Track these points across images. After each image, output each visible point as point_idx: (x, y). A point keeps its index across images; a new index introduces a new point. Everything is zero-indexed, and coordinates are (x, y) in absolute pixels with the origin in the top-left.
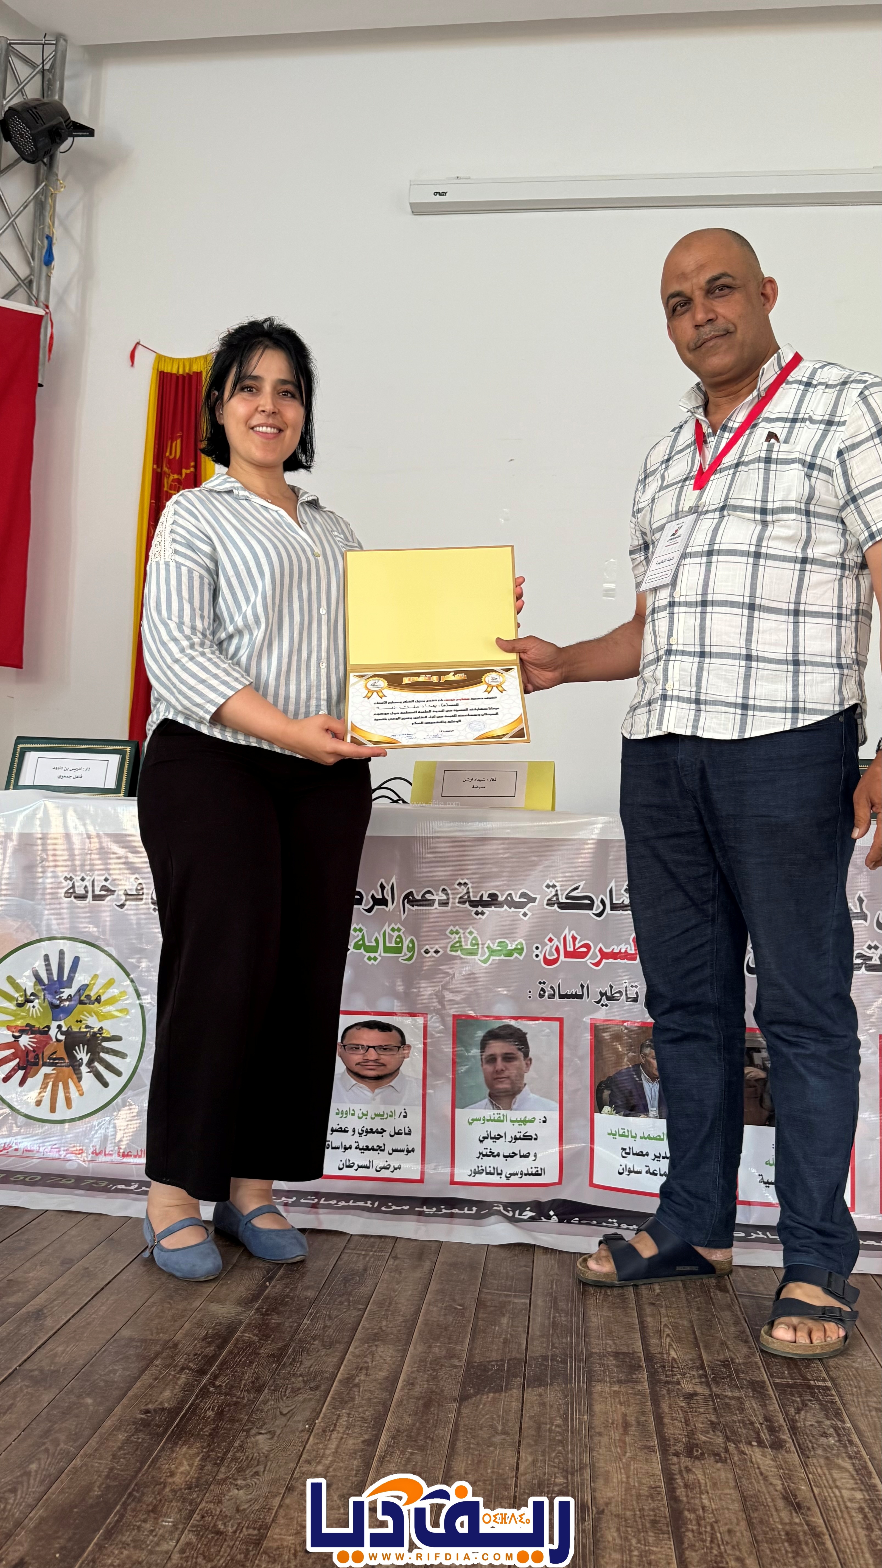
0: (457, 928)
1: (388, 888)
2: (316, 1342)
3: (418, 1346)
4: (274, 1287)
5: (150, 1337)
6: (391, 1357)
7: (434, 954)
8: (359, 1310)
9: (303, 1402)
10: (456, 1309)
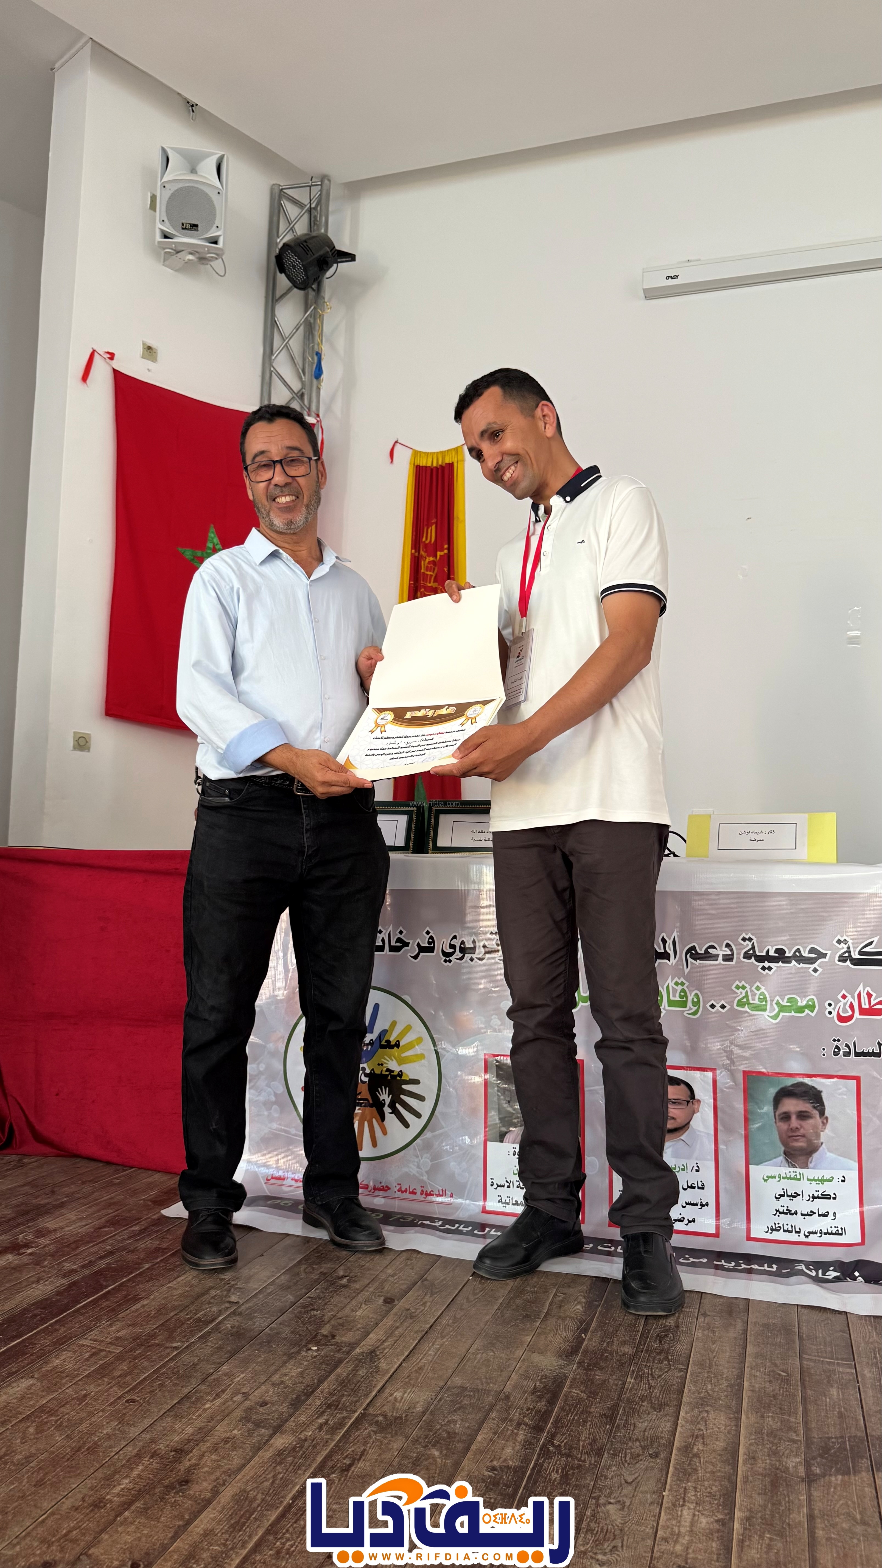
0: (743, 983)
1: (669, 942)
2: (645, 1404)
3: (750, 1415)
4: (590, 1339)
5: (480, 1387)
6: (725, 1425)
7: (721, 1009)
8: (680, 1370)
9: (646, 1469)
10: (780, 1375)
